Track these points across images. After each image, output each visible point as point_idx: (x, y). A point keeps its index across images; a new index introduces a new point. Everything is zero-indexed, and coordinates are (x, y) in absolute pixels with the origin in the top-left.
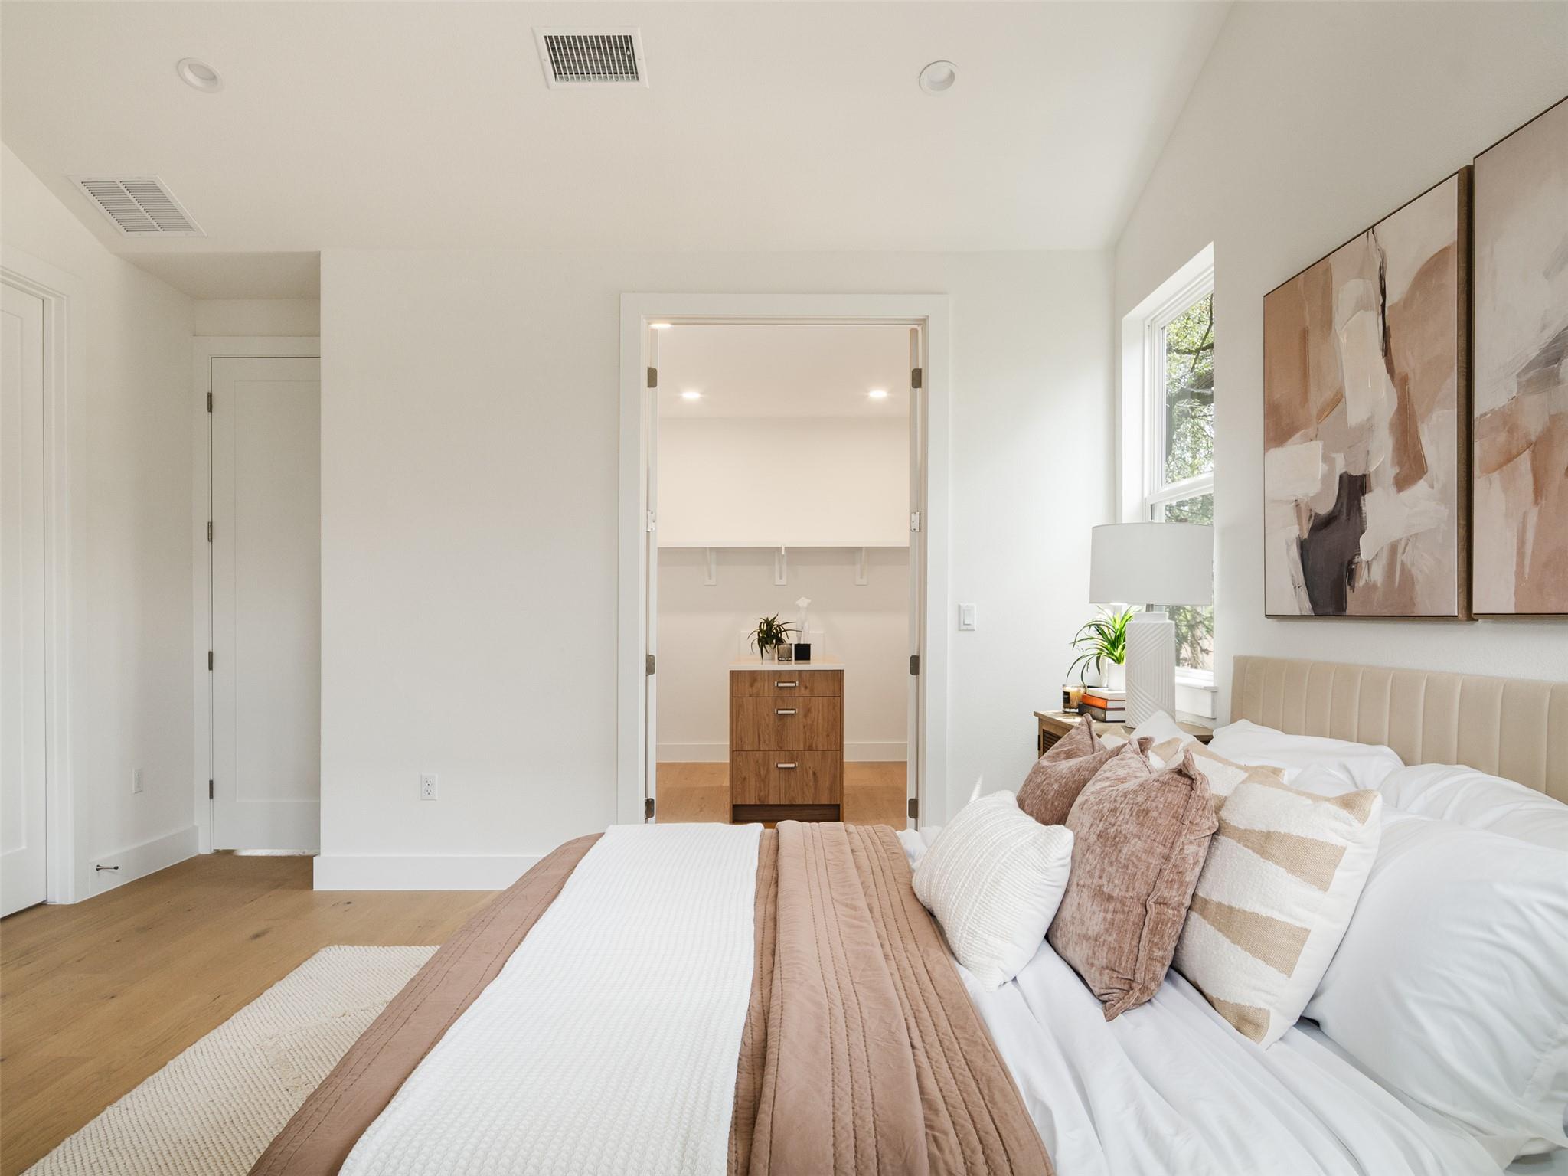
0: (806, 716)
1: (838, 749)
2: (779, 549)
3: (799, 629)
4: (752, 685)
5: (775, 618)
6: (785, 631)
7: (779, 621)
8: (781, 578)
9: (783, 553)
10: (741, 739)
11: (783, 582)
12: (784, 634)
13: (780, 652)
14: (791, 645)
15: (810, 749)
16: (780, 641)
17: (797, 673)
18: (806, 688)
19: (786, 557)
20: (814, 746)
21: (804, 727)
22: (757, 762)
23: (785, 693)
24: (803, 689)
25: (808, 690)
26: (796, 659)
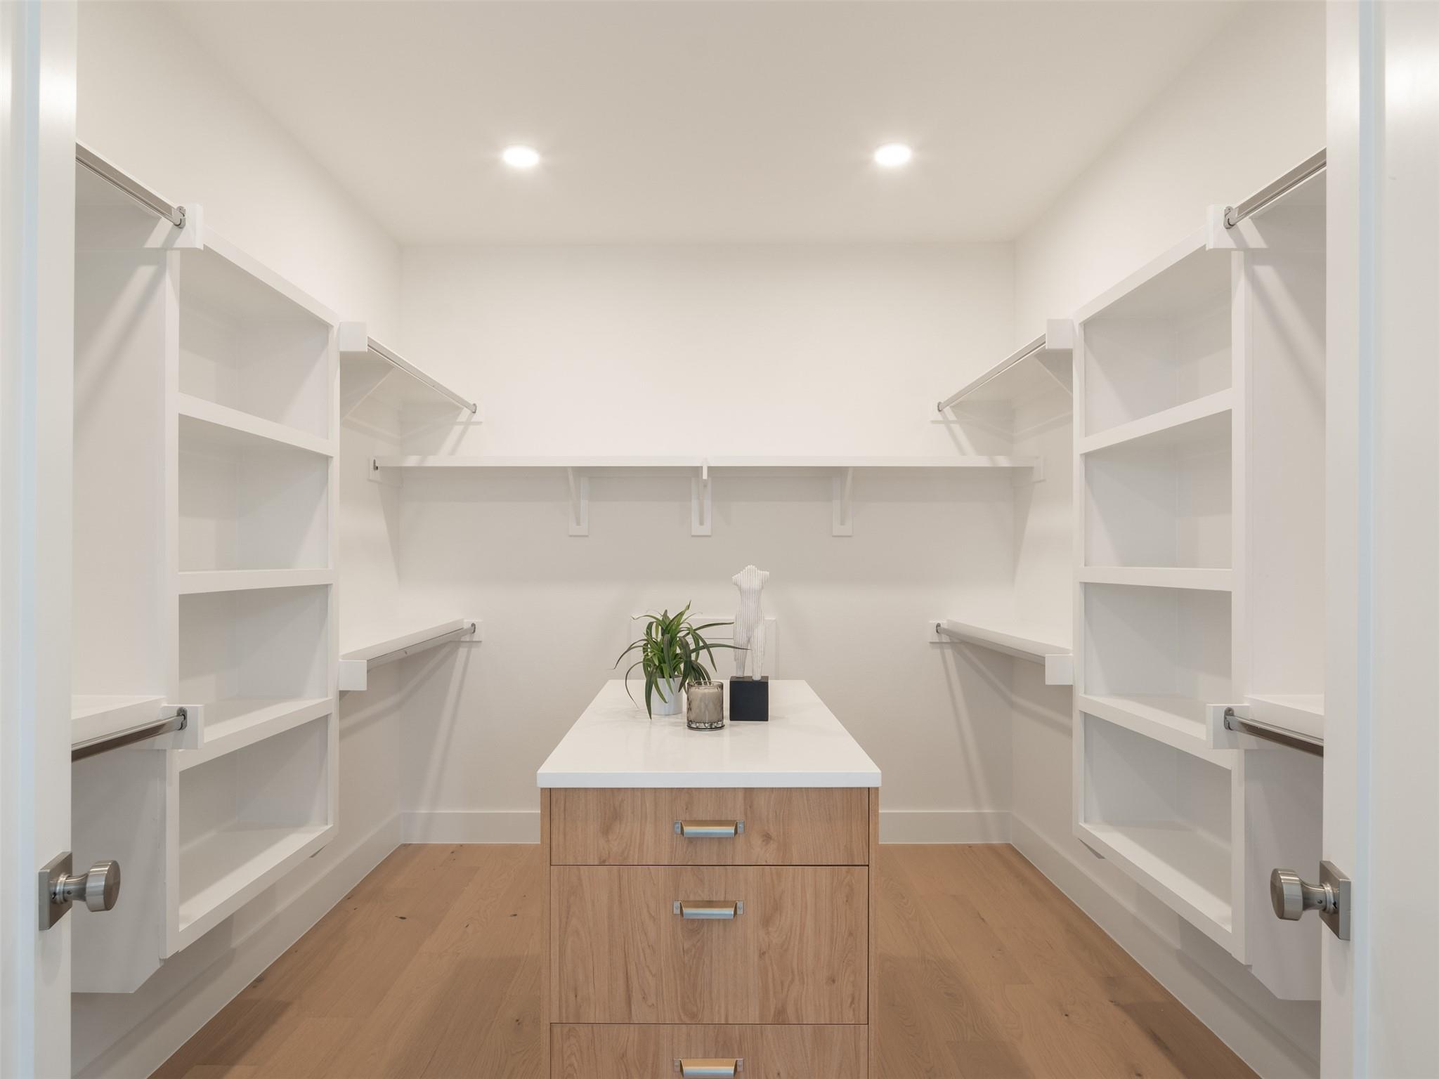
0: (766, 921)
1: (863, 1019)
2: (697, 470)
3: (742, 640)
4: (606, 830)
5: (681, 614)
6: (706, 647)
7: (693, 619)
8: (701, 523)
9: (705, 476)
10: (576, 989)
11: (705, 529)
12: (703, 653)
13: (694, 705)
14: (721, 686)
15: (780, 1019)
16: (695, 673)
17: (740, 795)
18: (767, 838)
19: (709, 486)
20: (790, 1010)
21: (762, 954)
22: (624, 1055)
23: (706, 855)
24: (757, 841)
25: (773, 846)
26: (733, 718)
